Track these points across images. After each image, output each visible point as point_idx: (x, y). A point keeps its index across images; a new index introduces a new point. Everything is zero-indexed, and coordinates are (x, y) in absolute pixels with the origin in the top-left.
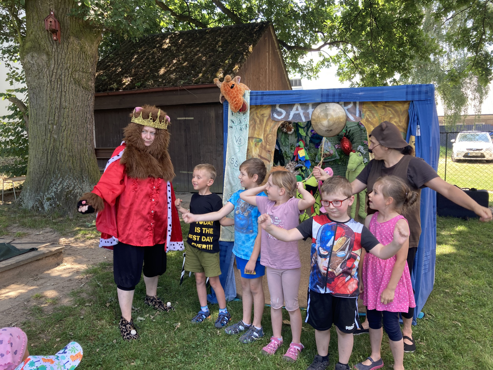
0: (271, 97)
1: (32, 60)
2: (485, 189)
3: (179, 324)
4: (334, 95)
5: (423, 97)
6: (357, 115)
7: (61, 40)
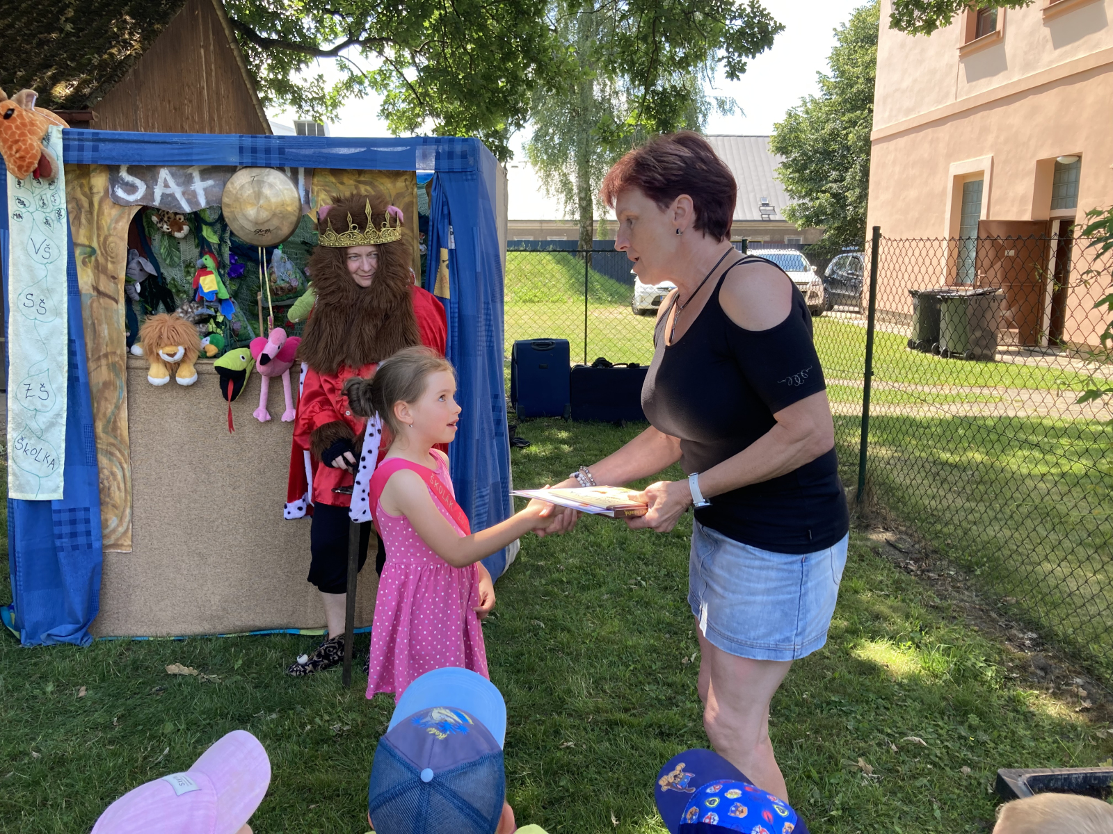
0: (117, 144)
4: (268, 151)
5: (457, 164)
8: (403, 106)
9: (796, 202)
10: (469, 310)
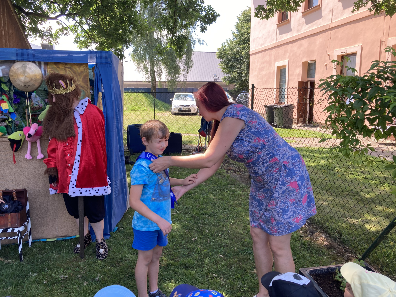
4: (28, 55)
5: (104, 61)
8: (83, 39)
9: (226, 75)
10: (110, 115)
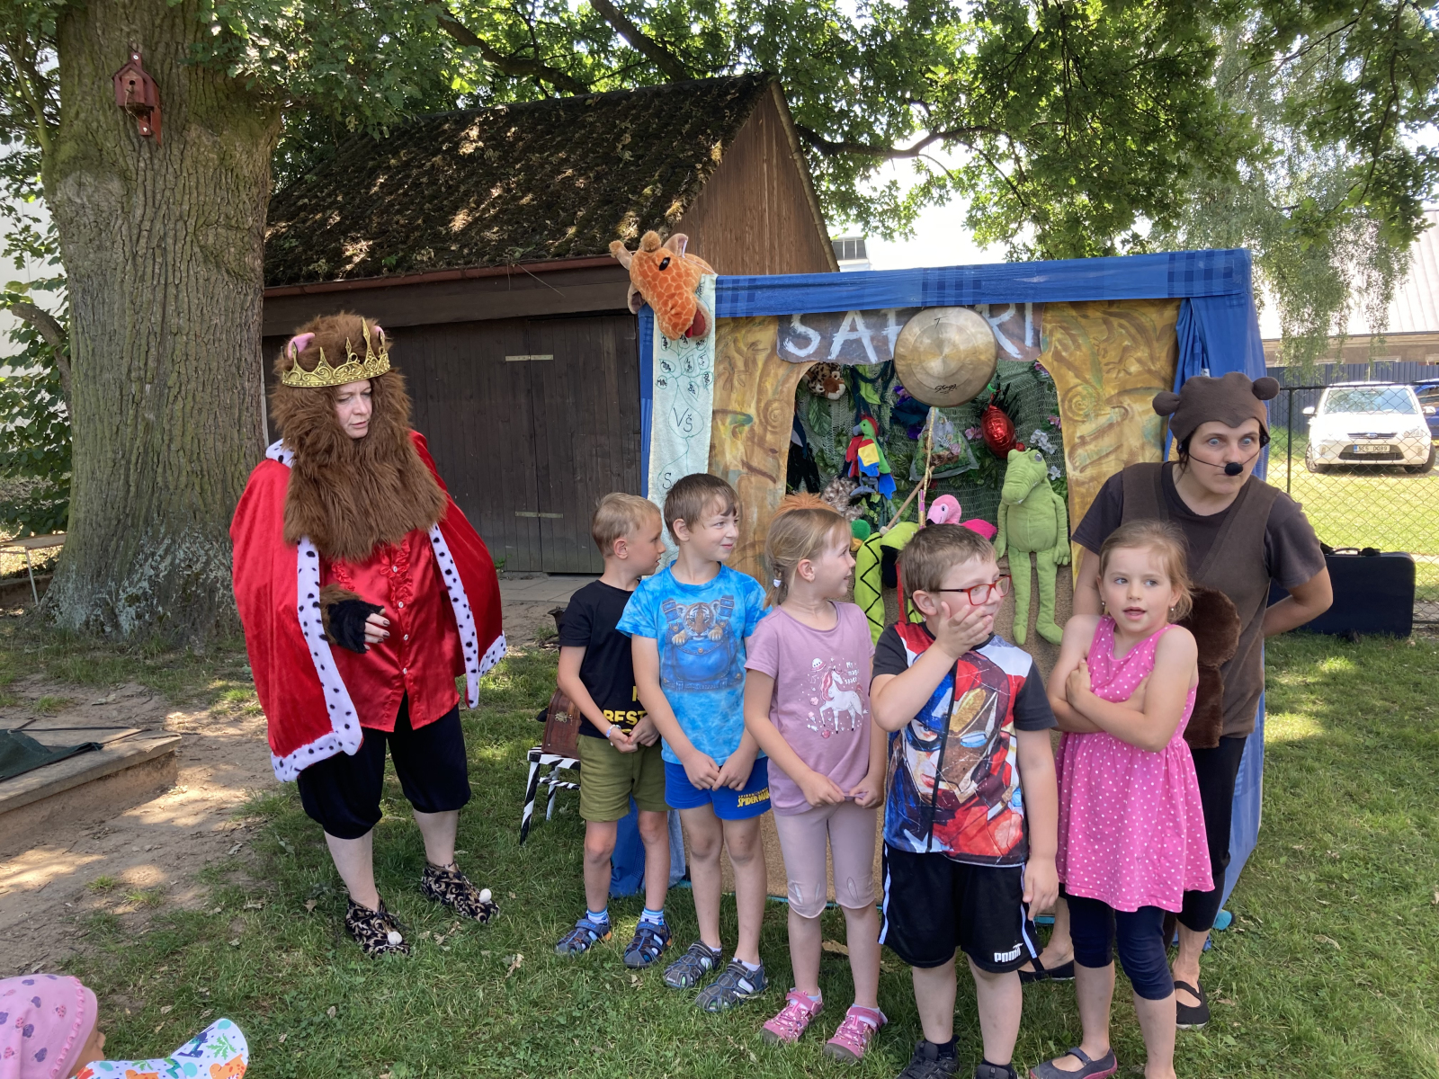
0: (777, 293)
1: (78, 196)
2: (1403, 549)
3: (520, 957)
4: (959, 285)
6: (1029, 342)
7: (162, 135)
